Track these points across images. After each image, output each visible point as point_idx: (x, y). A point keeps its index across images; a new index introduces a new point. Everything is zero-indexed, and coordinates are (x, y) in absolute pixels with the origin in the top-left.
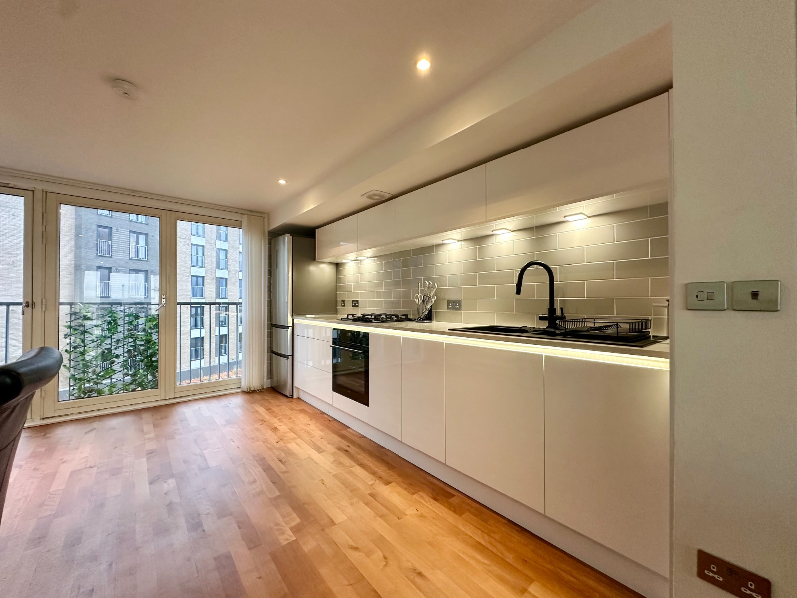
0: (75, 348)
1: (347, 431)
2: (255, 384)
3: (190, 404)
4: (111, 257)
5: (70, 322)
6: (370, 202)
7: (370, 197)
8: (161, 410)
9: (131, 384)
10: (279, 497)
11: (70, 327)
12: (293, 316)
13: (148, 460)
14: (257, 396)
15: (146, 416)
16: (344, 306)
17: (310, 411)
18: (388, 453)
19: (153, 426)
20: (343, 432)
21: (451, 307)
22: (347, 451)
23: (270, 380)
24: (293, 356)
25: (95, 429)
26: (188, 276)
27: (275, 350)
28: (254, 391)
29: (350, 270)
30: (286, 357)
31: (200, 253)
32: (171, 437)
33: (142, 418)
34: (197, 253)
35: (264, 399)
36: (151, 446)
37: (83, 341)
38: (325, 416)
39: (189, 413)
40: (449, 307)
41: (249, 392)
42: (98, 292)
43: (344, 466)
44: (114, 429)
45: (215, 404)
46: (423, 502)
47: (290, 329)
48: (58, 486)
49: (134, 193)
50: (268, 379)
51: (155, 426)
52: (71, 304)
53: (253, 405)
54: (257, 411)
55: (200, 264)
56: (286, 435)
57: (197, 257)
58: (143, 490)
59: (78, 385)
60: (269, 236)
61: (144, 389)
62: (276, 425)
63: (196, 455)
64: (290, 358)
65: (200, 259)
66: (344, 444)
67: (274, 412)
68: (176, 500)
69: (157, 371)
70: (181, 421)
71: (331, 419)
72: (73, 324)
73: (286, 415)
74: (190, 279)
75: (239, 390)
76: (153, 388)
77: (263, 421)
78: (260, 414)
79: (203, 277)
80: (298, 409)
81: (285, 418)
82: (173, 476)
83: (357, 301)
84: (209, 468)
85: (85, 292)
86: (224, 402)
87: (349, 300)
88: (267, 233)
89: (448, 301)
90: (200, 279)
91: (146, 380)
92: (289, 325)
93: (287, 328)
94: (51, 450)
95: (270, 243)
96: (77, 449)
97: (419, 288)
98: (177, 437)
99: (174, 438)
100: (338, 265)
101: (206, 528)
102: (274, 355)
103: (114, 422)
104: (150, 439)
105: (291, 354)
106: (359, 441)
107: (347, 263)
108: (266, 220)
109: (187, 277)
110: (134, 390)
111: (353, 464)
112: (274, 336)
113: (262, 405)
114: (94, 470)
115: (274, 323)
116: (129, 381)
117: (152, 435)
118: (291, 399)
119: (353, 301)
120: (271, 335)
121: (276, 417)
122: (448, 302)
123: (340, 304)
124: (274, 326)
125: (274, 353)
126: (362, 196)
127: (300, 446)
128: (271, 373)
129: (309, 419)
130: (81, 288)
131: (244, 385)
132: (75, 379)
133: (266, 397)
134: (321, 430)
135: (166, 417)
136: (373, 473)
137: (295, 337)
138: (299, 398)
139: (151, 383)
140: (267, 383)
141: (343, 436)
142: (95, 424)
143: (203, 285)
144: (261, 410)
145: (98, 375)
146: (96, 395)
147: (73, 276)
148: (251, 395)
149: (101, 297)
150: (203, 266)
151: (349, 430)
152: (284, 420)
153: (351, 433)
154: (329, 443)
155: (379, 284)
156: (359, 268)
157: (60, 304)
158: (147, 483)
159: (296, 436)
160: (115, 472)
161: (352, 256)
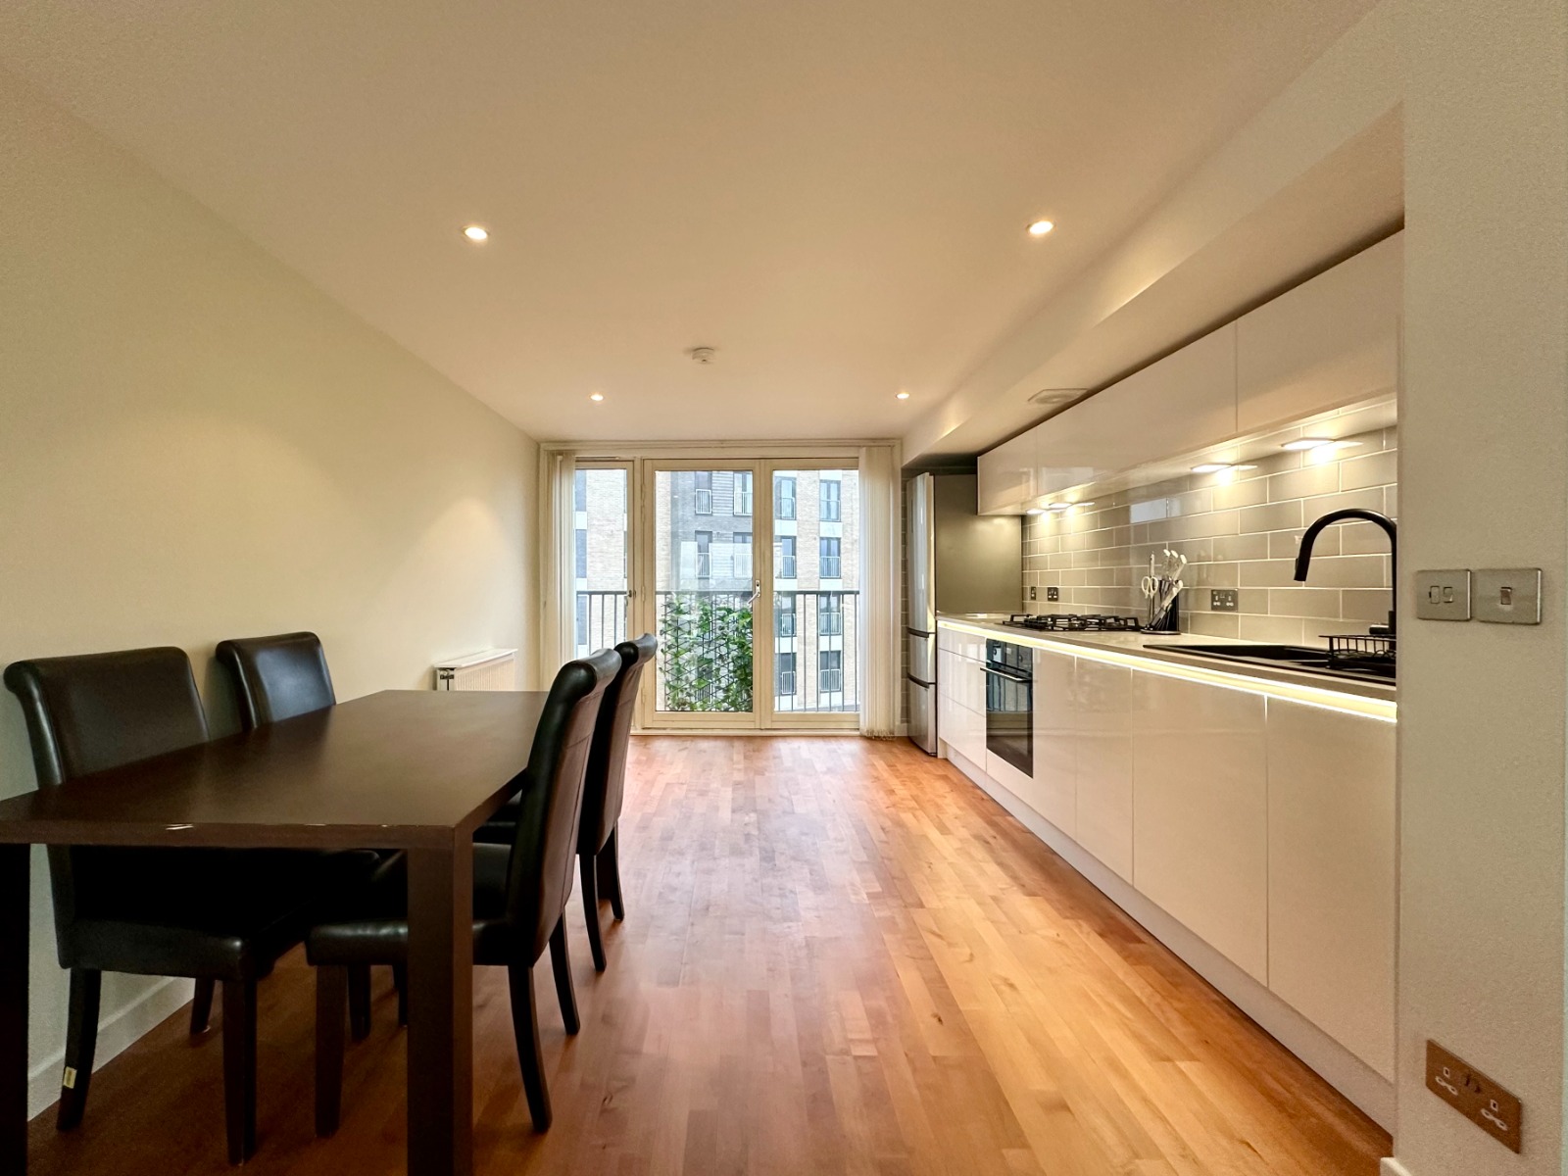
0: (670, 647)
1: (1006, 820)
2: (881, 727)
3: (789, 740)
4: (711, 515)
5: (665, 615)
6: (1048, 408)
7: (1044, 401)
8: (756, 741)
9: (723, 701)
10: (866, 862)
11: (665, 622)
12: (936, 615)
13: (734, 790)
14: (881, 746)
15: (738, 744)
16: (1034, 598)
17: (955, 781)
18: (1058, 862)
19: (742, 757)
20: (998, 819)
21: (1218, 604)
22: (988, 843)
23: (906, 724)
24: (936, 684)
25: (686, 748)
26: (815, 539)
27: (912, 674)
28: (879, 737)
29: (1044, 528)
30: (926, 685)
31: (834, 497)
32: (760, 772)
33: (733, 747)
34: (829, 497)
35: (891, 752)
36: (738, 776)
37: (677, 639)
38: (979, 792)
39: (784, 748)
40: (1215, 604)
41: (872, 738)
42: (697, 573)
43: (971, 857)
44: (705, 752)
45: (819, 746)
46: (1076, 930)
47: (932, 638)
48: (656, 792)
49: (722, 443)
50: (902, 722)
51: (745, 757)
52: (667, 593)
53: (870, 756)
54: (873, 765)
55: (833, 516)
56: (904, 802)
57: (828, 503)
58: (725, 815)
59: (672, 694)
60: (902, 477)
61: (737, 710)
62: (893, 787)
63: (781, 796)
64: (932, 687)
65: (833, 506)
66: (988, 832)
67: (898, 770)
68: (755, 832)
69: (752, 688)
70: (775, 758)
71: (985, 797)
72: (668, 618)
73: (915, 778)
74: (818, 544)
75: (857, 733)
76: (746, 711)
77: (877, 779)
78: (877, 769)
79: (839, 539)
80: (938, 773)
81: (911, 782)
82: (755, 811)
83: (1056, 589)
84: (793, 813)
85: (681, 569)
86: (833, 745)
87: (1042, 586)
88: (900, 471)
89: (1212, 591)
90: (834, 544)
91: (740, 699)
92: (929, 631)
93: (926, 635)
94: (650, 760)
95: (904, 489)
96: (672, 764)
97: (1150, 564)
98: (767, 774)
99: (763, 775)
100: (1024, 520)
101: (777, 862)
102: (912, 683)
103: (704, 745)
104: (739, 770)
105: (934, 681)
106: (1017, 835)
107: (1040, 514)
108: (897, 450)
109: (814, 541)
110: (727, 710)
111: (987, 857)
112: (911, 649)
113: (883, 758)
114: (685, 787)
115: (911, 627)
116: (722, 698)
117: (741, 766)
118: (932, 759)
119: (1049, 589)
120: (906, 648)
121: (897, 777)
122: (1214, 594)
123: (1028, 594)
124: (911, 632)
125: (910, 679)
126: (1029, 400)
127: (918, 820)
128: (908, 711)
129: (948, 790)
130: (678, 565)
131: (865, 726)
132: (670, 687)
133: (895, 750)
134: (960, 808)
135: (758, 750)
136: (1015, 878)
137: (940, 652)
138: (946, 760)
139: (746, 704)
140: (900, 729)
141: (992, 824)
142: (688, 744)
143: (839, 554)
144: (880, 764)
145: (691, 684)
146: (688, 709)
147: (670, 547)
148: (873, 743)
149: (699, 579)
150: (838, 520)
151: (1010, 819)
152: (908, 783)
153: (1010, 823)
154: (963, 827)
155: (1093, 557)
156: (1059, 525)
157: (657, 593)
158: (730, 810)
159: (917, 807)
160: (703, 793)
161: (1045, 500)
